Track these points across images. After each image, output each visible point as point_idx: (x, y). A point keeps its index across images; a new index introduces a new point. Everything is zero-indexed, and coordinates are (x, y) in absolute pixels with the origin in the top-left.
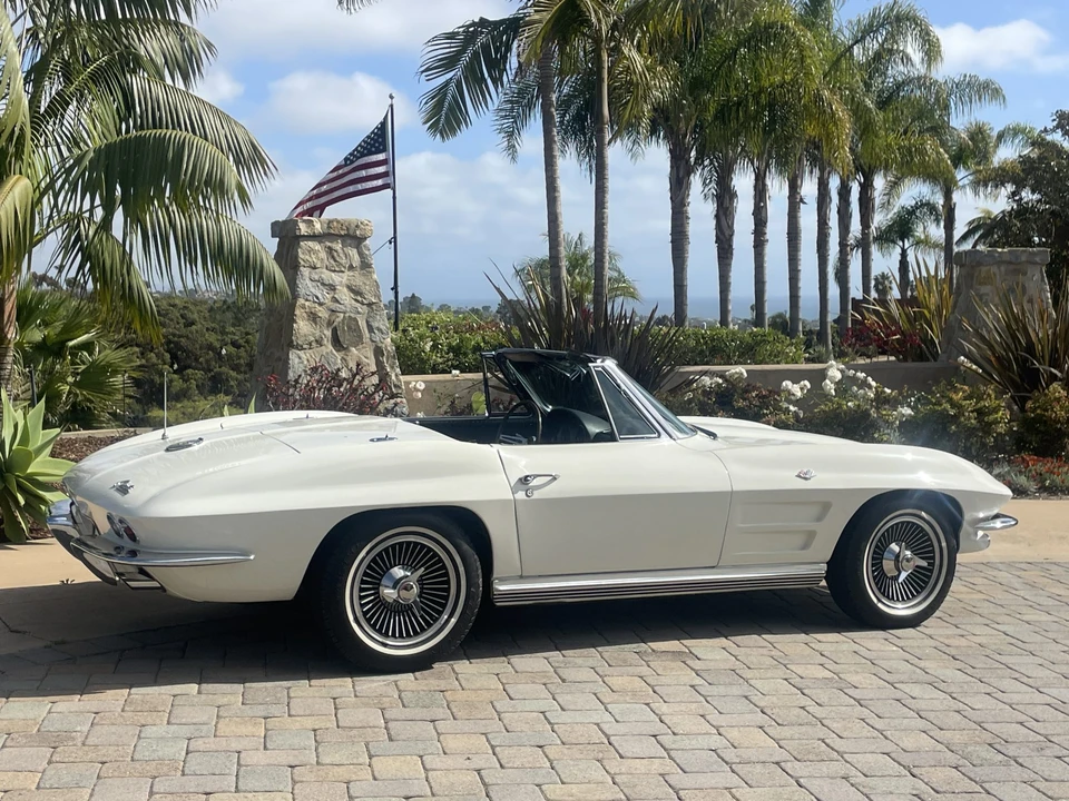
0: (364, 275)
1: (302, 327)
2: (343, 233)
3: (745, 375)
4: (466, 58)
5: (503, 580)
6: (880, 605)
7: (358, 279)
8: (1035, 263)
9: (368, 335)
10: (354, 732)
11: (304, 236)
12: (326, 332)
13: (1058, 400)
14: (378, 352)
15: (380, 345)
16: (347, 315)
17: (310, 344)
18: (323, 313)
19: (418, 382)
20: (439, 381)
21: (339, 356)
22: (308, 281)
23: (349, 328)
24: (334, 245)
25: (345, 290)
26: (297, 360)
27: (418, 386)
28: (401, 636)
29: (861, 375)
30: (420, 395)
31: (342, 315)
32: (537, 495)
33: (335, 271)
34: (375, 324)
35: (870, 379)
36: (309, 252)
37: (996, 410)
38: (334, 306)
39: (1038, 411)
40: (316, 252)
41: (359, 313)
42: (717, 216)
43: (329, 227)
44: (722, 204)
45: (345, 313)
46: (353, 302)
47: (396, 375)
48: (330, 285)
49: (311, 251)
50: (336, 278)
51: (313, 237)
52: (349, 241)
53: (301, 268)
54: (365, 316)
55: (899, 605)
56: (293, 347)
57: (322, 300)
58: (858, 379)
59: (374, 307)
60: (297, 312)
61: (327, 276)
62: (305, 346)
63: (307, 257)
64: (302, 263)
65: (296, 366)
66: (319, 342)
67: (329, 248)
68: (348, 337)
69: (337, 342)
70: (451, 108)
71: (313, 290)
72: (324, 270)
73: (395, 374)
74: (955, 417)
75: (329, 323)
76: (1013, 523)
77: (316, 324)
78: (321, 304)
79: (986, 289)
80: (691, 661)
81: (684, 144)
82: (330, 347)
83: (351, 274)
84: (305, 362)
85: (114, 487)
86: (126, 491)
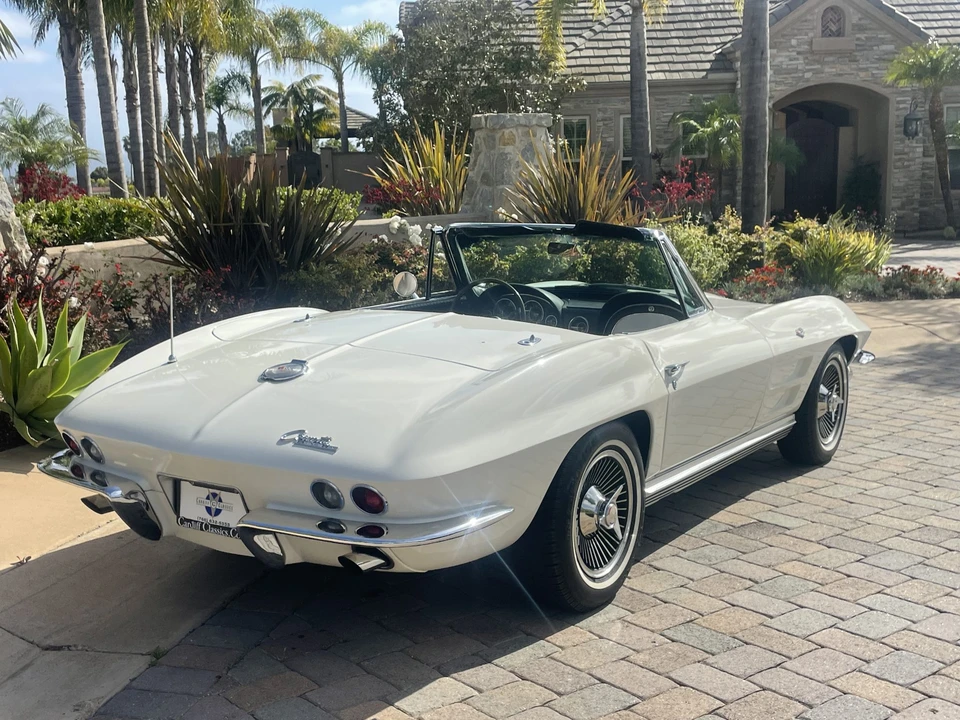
6: (821, 444)
8: (542, 126)
14: (5, 229)
15: (6, 220)
28: (601, 565)
32: (679, 386)
79: (509, 149)
80: (788, 532)
81: (72, 13)
85: (282, 442)
86: (322, 445)
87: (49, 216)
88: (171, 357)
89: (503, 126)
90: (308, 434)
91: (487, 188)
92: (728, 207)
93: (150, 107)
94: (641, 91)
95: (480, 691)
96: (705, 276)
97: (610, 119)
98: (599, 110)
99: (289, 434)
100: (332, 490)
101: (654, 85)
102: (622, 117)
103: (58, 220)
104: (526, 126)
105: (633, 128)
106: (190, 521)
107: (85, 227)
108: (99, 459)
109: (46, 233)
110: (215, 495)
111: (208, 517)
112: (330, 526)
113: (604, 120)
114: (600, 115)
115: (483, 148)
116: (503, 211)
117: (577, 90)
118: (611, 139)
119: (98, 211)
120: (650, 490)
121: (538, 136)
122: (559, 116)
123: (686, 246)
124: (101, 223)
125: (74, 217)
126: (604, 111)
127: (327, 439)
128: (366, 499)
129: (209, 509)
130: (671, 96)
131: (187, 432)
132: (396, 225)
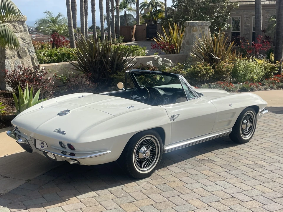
0: (25, 34)
1: (8, 52)
2: (18, 20)
5: (167, 146)
6: (243, 137)
7: (24, 35)
9: (28, 53)
12: (15, 53)
14: (32, 59)
15: (33, 56)
16: (22, 47)
17: (11, 57)
19: (43, 67)
20: (48, 66)
21: (20, 60)
23: (23, 51)
25: (20, 39)
26: (8, 63)
28: (145, 167)
29: (168, 59)
31: (20, 47)
32: (176, 120)
33: (16, 33)
34: (30, 50)
39: (219, 69)
40: (10, 26)
41: (25, 46)
46: (23, 43)
50: (17, 35)
52: (20, 23)
54: (27, 47)
55: (245, 137)
56: (6, 58)
58: (167, 61)
59: (30, 44)
62: (10, 58)
65: (8, 64)
66: (14, 56)
67: (14, 25)
68: (22, 54)
69: (19, 56)
73: (37, 65)
75: (16, 50)
77: (12, 50)
79: (195, 33)
80: (214, 162)
82: (17, 58)
83: (21, 33)
84: (10, 63)
85: (55, 131)
86: (63, 133)
87: (48, 54)
88: (42, 107)
89: (193, 26)
90: (61, 130)
91: (188, 46)
92: (272, 53)
93: (83, 19)
94: (259, 8)
95: (99, 195)
96: (255, 78)
97: (249, 17)
98: (245, 14)
99: (57, 129)
100: (63, 144)
101: (264, 6)
102: (253, 17)
103: (50, 55)
104: (201, 26)
105: (256, 21)
106: (38, 149)
107: (58, 58)
108: (19, 132)
109: (46, 59)
110: (43, 143)
111: (41, 148)
112: (64, 153)
113: (246, 18)
114: (245, 16)
115: (188, 33)
116: (192, 54)
117: (236, 8)
118: (249, 25)
119: (62, 53)
120: (167, 148)
121: (206, 29)
122: (229, 17)
123: (249, 68)
124: (63, 56)
125: (56, 54)
126: (247, 14)
127: (64, 131)
128: (71, 147)
129: (41, 146)
130: (271, 10)
131: (35, 127)
132: (156, 58)
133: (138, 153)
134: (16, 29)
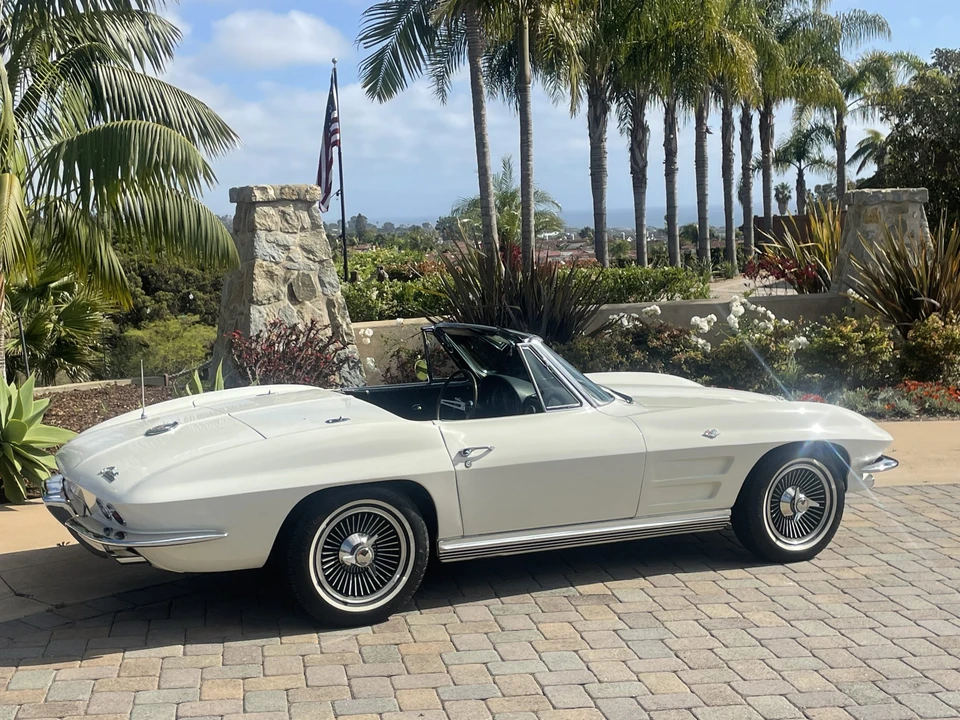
0: (315, 235)
1: (261, 285)
2: (294, 198)
3: (660, 312)
4: (400, 26)
5: (446, 540)
6: (778, 543)
7: (309, 239)
8: (916, 202)
9: (319, 288)
10: (322, 690)
11: (259, 202)
12: (282, 288)
13: (936, 330)
14: (330, 304)
15: (331, 298)
16: (301, 272)
17: (269, 300)
18: (279, 271)
19: (366, 329)
21: (295, 309)
22: (264, 242)
23: (303, 284)
24: (286, 209)
25: (299, 249)
26: (257, 315)
27: (366, 332)
28: (359, 595)
29: (762, 309)
30: (369, 341)
31: (296, 272)
32: (475, 465)
33: (288, 232)
34: (326, 280)
35: (769, 312)
36: (265, 216)
37: (881, 340)
38: (289, 264)
39: (919, 340)
40: (270, 216)
41: (311, 270)
42: (632, 150)
43: (282, 193)
44: (636, 138)
45: (299, 270)
46: (306, 260)
47: (347, 324)
48: (284, 246)
49: (266, 215)
50: (289, 239)
51: (267, 203)
52: (300, 205)
53: (258, 232)
54: (317, 273)
55: (795, 542)
56: (253, 303)
57: (278, 260)
58: (759, 313)
59: (325, 264)
60: (256, 271)
61: (282, 237)
62: (264, 302)
63: (263, 221)
64: (258, 226)
65: (257, 320)
66: (277, 298)
67: (283, 213)
68: (302, 292)
69: (293, 297)
70: (386, 73)
71: (269, 251)
72: (279, 232)
73: (345, 322)
74: (845, 348)
75: (286, 280)
76: (894, 464)
77: (273, 281)
78: (277, 263)
79: (871, 227)
80: (613, 604)
81: (600, 85)
82: (287, 302)
83: (303, 234)
84: (265, 316)
85: (100, 473)
86: (112, 477)
88: (143, 415)
89: (865, 204)
99: (106, 469)
104: (894, 202)
112: (107, 531)
115: (852, 225)
133: (338, 551)
134: (289, 223)
